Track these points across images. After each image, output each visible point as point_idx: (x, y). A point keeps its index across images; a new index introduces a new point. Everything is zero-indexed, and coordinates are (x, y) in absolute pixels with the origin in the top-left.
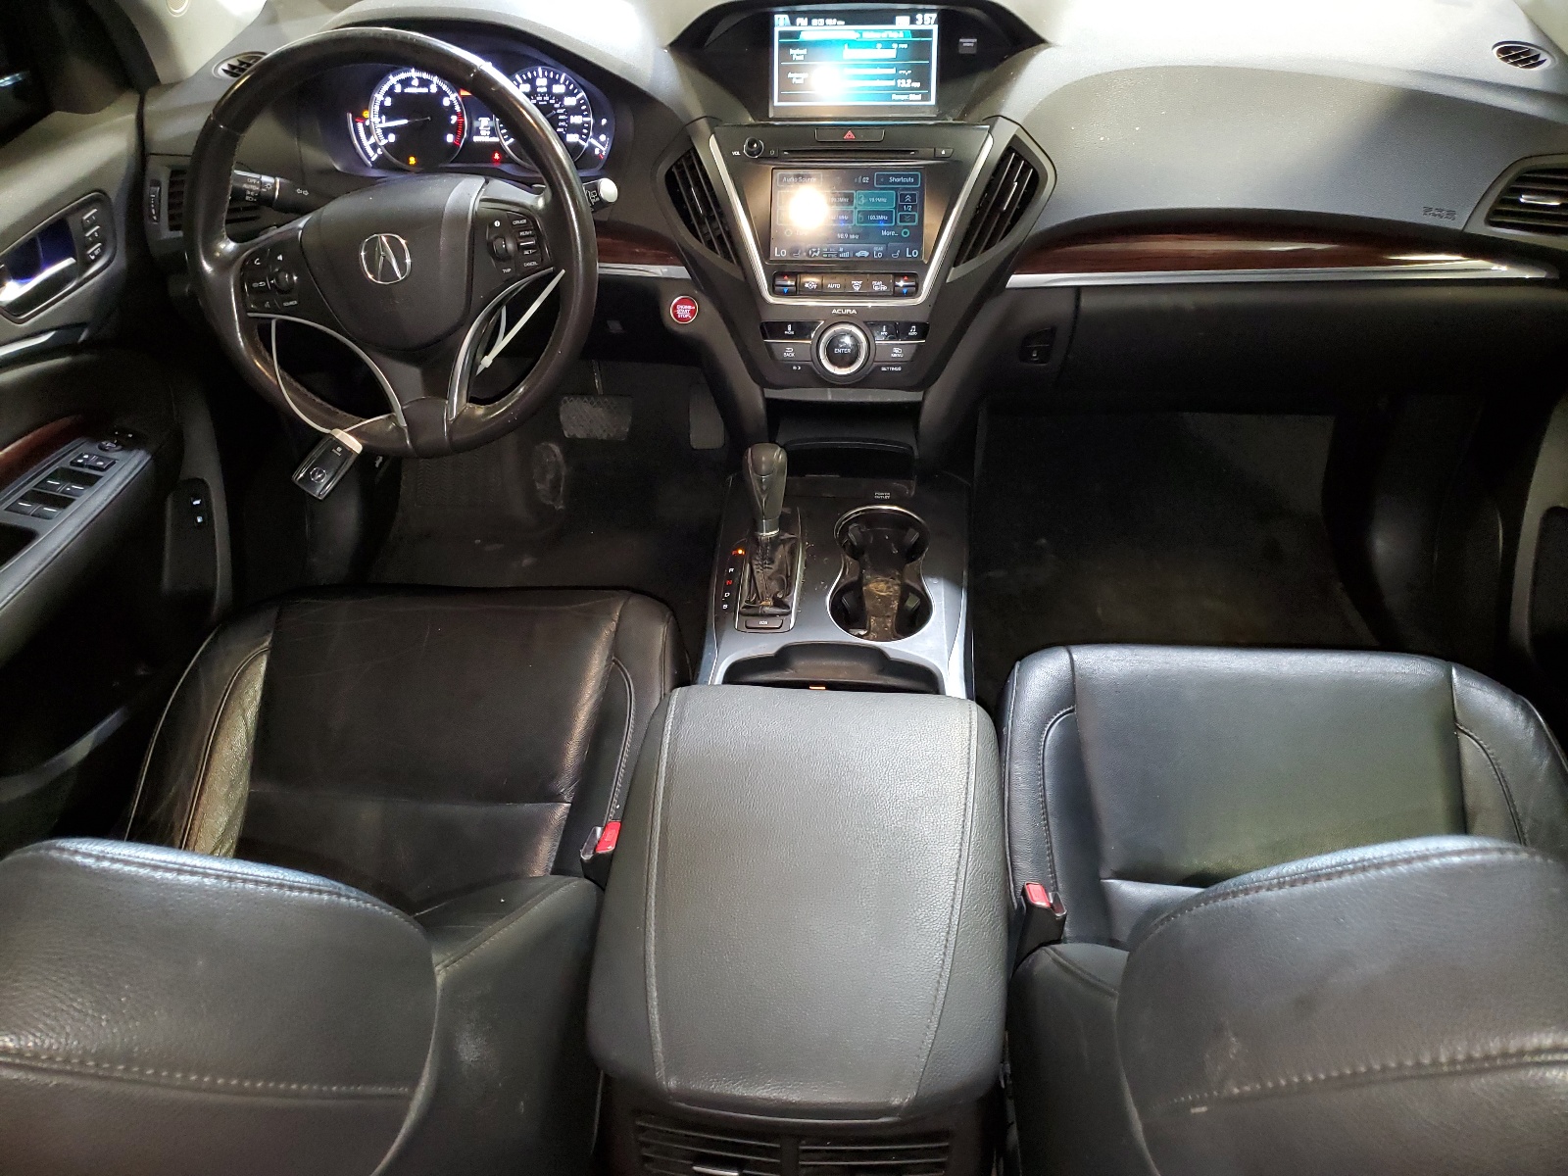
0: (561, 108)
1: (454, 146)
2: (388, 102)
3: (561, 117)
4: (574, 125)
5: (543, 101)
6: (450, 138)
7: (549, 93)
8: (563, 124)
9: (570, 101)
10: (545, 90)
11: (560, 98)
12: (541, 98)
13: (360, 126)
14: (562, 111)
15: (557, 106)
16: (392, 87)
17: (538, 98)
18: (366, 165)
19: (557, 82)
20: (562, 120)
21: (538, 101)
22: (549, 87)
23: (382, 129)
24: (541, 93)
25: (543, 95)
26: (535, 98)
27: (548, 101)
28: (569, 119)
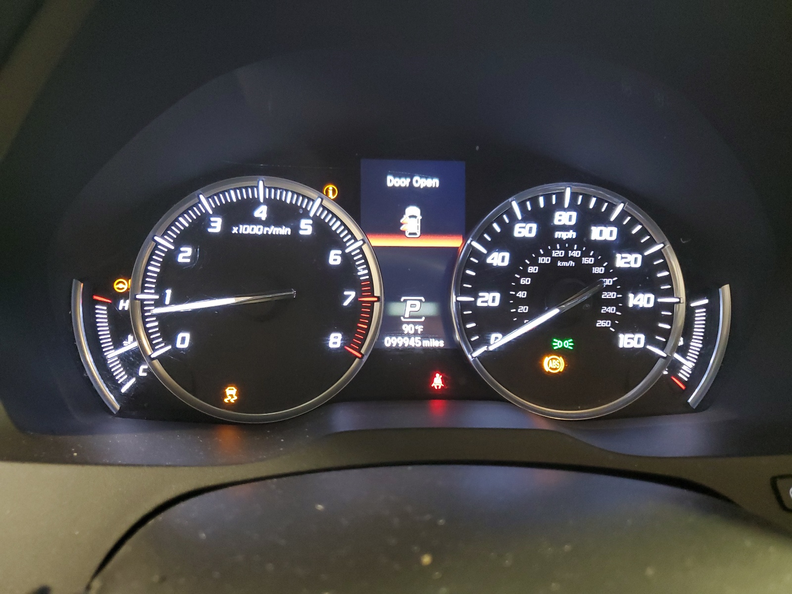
0: (607, 275)
1: (342, 358)
2: (185, 255)
3: (606, 295)
4: (638, 312)
5: (566, 258)
6: (335, 340)
7: (583, 240)
8: (611, 310)
9: (627, 261)
10: (572, 234)
11: (605, 251)
12: (560, 253)
13: (102, 312)
14: (608, 282)
15: (598, 270)
16: (203, 221)
17: (555, 254)
18: (102, 406)
19: (602, 220)
20: (609, 302)
21: (555, 260)
22: (582, 227)
23: (159, 317)
24: (560, 241)
25: (567, 245)
26: (548, 254)
27: (577, 260)
28: (625, 300)
